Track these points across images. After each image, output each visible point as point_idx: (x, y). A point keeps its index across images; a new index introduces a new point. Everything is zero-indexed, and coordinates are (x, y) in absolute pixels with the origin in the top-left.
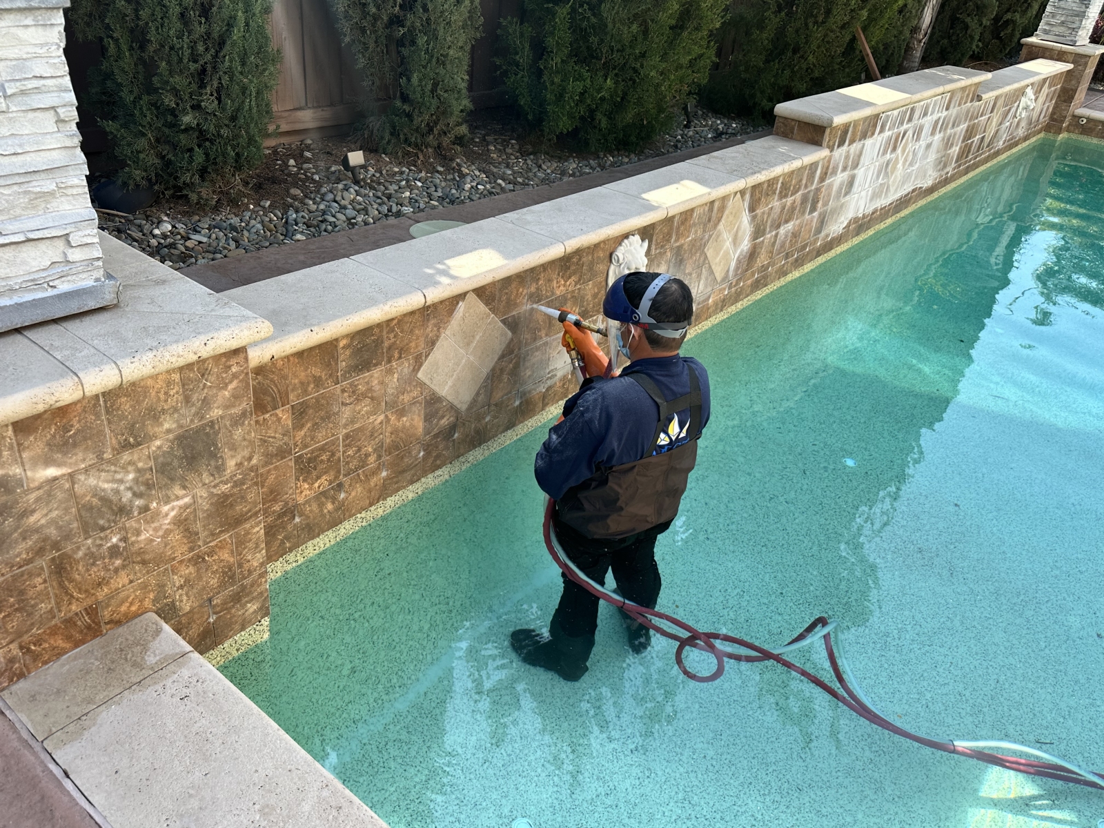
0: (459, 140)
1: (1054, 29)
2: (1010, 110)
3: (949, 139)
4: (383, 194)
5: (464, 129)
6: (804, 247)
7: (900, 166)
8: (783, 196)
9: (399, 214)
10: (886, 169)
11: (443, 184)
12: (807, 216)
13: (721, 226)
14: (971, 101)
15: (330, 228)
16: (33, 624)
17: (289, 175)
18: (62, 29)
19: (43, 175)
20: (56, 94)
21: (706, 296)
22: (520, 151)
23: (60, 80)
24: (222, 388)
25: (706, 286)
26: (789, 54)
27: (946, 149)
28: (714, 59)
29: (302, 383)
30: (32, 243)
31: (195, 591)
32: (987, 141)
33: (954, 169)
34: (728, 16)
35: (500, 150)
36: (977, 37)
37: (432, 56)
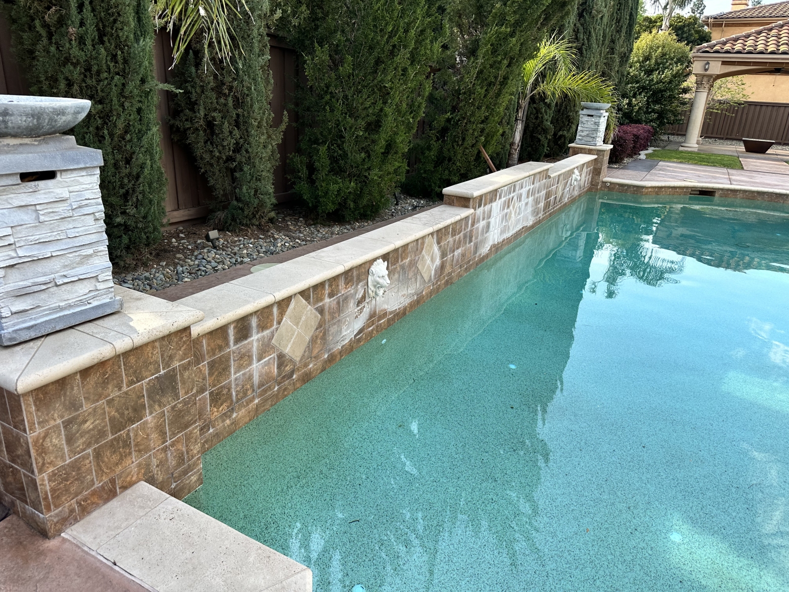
0: (271, 220)
1: (584, 138)
2: (567, 182)
3: (537, 200)
4: (231, 253)
5: (273, 214)
6: (469, 261)
7: (513, 215)
8: (453, 235)
9: (242, 263)
10: (506, 217)
11: (265, 244)
12: (468, 245)
13: (424, 252)
14: (546, 179)
15: (203, 273)
16: (83, 488)
17: (174, 247)
18: (98, 176)
19: (87, 247)
20: (95, 207)
21: (421, 291)
22: (305, 224)
23: (97, 200)
24: (179, 349)
25: (420, 285)
26: (446, 162)
27: (536, 205)
28: (407, 168)
29: (212, 349)
30: (80, 281)
31: (165, 468)
32: (558, 199)
33: (543, 215)
34: (412, 145)
35: (294, 224)
36: (546, 145)
37: (253, 177)
